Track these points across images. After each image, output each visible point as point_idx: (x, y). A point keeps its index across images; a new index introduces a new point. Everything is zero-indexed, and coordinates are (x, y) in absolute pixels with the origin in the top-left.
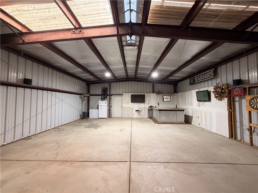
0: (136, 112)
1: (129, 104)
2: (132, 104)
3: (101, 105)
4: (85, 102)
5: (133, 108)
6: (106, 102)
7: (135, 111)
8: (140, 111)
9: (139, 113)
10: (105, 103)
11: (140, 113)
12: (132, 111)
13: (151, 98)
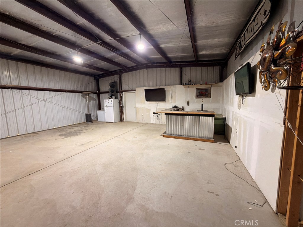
0: (154, 115)
1: (144, 103)
2: (148, 103)
3: (106, 106)
4: (87, 101)
5: (150, 110)
6: (111, 101)
7: (152, 113)
8: (159, 115)
9: (158, 116)
10: (111, 103)
11: (160, 117)
12: (148, 113)
13: (175, 93)
